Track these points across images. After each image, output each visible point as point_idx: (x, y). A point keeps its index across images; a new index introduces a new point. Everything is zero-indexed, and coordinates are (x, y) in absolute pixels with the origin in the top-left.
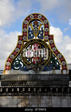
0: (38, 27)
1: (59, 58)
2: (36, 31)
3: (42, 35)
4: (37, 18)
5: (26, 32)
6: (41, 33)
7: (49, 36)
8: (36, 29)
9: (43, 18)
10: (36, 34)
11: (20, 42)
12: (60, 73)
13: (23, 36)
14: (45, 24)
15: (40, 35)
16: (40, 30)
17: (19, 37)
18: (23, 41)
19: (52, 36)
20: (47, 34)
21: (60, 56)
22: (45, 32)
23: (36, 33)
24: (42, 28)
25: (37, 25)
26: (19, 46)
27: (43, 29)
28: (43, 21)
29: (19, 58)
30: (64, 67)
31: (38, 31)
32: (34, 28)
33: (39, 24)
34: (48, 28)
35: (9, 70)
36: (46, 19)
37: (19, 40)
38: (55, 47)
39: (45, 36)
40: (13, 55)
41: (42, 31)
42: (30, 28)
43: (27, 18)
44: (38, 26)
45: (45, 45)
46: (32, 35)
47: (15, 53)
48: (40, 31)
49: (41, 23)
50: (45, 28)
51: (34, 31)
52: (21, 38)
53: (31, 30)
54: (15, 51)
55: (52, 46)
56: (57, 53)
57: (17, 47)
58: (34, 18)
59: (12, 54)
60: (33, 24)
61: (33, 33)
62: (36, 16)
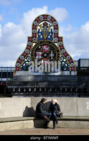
0: (47, 29)
1: (68, 60)
2: (45, 32)
3: (51, 36)
4: (47, 19)
5: (36, 33)
6: (51, 34)
7: (58, 37)
8: (45, 30)
9: (53, 20)
10: (45, 36)
11: (30, 43)
12: (69, 74)
13: (33, 37)
14: (54, 26)
15: (49, 36)
16: (50, 31)
17: (29, 38)
18: (33, 42)
19: (62, 38)
20: (56, 35)
21: (68, 58)
22: (54, 33)
23: (45, 34)
24: (51, 29)
25: (46, 26)
26: (29, 47)
27: (53, 31)
28: (53, 23)
29: (29, 59)
30: (73, 69)
31: (48, 32)
32: (44, 30)
33: (48, 25)
34: (58, 29)
35: (19, 71)
36: (55, 21)
37: (29, 41)
38: (64, 49)
39: (54, 37)
40: (23, 57)
41: (52, 33)
42: (39, 29)
43: (37, 19)
44: (48, 27)
45: (54, 47)
46: (41, 36)
47: (25, 54)
48: (49, 33)
49: (51, 25)
50: (54, 29)
51: (43, 32)
52: (30, 39)
53: (41, 31)
54: (25, 52)
55: (62, 47)
56: (66, 54)
57: (27, 49)
58: (44, 19)
59: (22, 55)
60: (42, 25)
61: (42, 35)
62: (45, 17)
